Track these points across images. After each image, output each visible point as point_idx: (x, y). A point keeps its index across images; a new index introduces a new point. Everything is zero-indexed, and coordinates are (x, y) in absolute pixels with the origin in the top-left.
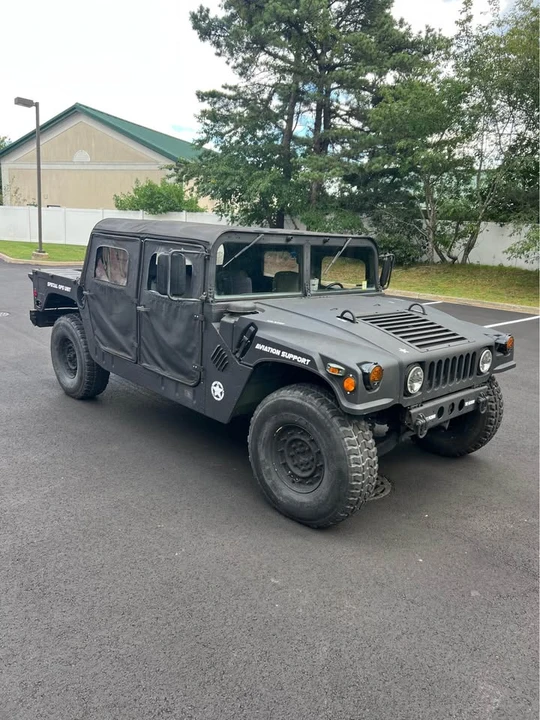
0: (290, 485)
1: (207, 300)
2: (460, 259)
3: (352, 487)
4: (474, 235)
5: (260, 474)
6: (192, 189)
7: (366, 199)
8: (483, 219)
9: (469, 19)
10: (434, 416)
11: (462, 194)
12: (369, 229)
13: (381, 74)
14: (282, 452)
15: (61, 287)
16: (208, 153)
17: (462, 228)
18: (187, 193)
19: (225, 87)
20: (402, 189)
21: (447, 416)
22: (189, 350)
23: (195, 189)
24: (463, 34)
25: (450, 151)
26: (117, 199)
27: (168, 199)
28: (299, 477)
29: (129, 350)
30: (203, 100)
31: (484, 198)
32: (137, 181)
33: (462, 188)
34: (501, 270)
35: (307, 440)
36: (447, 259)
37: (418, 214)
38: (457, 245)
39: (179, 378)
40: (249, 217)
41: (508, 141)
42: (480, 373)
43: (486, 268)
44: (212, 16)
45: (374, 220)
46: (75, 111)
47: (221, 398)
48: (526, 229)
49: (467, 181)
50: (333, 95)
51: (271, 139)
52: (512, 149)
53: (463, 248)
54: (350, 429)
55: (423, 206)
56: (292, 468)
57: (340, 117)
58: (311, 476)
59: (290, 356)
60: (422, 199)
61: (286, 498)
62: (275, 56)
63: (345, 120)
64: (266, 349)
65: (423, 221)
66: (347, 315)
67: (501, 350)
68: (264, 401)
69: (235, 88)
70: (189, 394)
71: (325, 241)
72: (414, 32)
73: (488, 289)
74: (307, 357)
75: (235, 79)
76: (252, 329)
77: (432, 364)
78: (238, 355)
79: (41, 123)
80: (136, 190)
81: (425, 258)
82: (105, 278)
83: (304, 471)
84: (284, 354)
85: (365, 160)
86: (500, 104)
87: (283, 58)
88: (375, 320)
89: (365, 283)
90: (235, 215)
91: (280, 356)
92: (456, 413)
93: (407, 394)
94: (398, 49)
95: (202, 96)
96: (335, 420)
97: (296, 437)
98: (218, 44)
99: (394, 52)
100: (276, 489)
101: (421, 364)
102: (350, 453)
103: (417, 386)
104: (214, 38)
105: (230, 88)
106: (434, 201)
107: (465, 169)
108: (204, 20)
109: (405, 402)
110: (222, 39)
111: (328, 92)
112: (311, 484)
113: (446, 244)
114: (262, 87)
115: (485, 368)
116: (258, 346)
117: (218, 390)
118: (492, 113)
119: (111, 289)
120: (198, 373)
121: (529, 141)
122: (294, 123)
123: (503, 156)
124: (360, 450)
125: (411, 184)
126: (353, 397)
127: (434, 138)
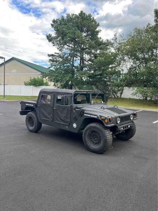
0: (93, 145)
1: (72, 106)
2: (119, 97)
3: (108, 143)
4: (122, 90)
5: (86, 143)
6: (47, 80)
7: (94, 82)
8: (124, 86)
9: (116, 39)
10: (122, 129)
11: (119, 80)
12: (95, 89)
13: (96, 51)
14: (91, 138)
15: (30, 105)
16: (52, 70)
17: (119, 89)
18: (45, 81)
19: (55, 53)
20: (103, 79)
21: (125, 129)
22: (67, 117)
23: (48, 80)
24: (115, 42)
25: (115, 69)
26: (25, 82)
27: (40, 82)
28: (95, 143)
29: (50, 118)
30: (50, 57)
31: (124, 81)
32: (31, 78)
33: (118, 78)
34: (130, 99)
35: (97, 134)
36: (116, 96)
37: (108, 85)
38: (118, 93)
39: (64, 123)
40: (63, 87)
41: (129, 66)
42: (131, 120)
43: (126, 99)
44: (52, 36)
45: (96, 87)
46: (13, 59)
47: (76, 127)
48: (136, 89)
49: (119, 77)
50: (84, 56)
51: (68, 66)
52: (130, 68)
53: (120, 94)
54: (106, 131)
55: (109, 83)
56: (94, 141)
57: (86, 61)
58: (98, 142)
59: (93, 116)
60: (109, 81)
61: (92, 148)
62: (69, 46)
63: (87, 62)
64: (87, 115)
65: (109, 87)
66: (102, 108)
67: (134, 115)
68: (86, 127)
69: (58, 54)
70: (67, 127)
71: (94, 93)
72: (104, 41)
73: (127, 104)
74: (97, 116)
75: (58, 51)
76: (83, 111)
77: (121, 117)
78: (80, 117)
79: (5, 61)
80: (30, 80)
81: (110, 97)
82: (44, 102)
83: (96, 141)
84: (91, 116)
85: (93, 72)
86: (126, 58)
87: (71, 47)
88: (108, 109)
89: (103, 102)
90: (58, 86)
91: (90, 116)
92: (127, 128)
93: (117, 123)
94: (100, 45)
95: (49, 55)
96: (103, 129)
97: (94, 134)
98: (53, 43)
99: (99, 45)
100: (90, 146)
101: (119, 117)
102: (107, 136)
103: (119, 122)
104: (52, 42)
105: (57, 54)
106: (112, 82)
107: (118, 74)
108: (50, 37)
109: (117, 125)
110: (55, 42)
111: (83, 55)
112: (98, 144)
113: (115, 93)
114: (65, 54)
115: (132, 118)
116: (85, 115)
117: (75, 125)
118: (125, 60)
119: (45, 105)
120: (70, 122)
121: (134, 67)
122: (74, 62)
123: (128, 71)
124: (109, 135)
125: (105, 78)
126: (107, 123)
127: (110, 66)
